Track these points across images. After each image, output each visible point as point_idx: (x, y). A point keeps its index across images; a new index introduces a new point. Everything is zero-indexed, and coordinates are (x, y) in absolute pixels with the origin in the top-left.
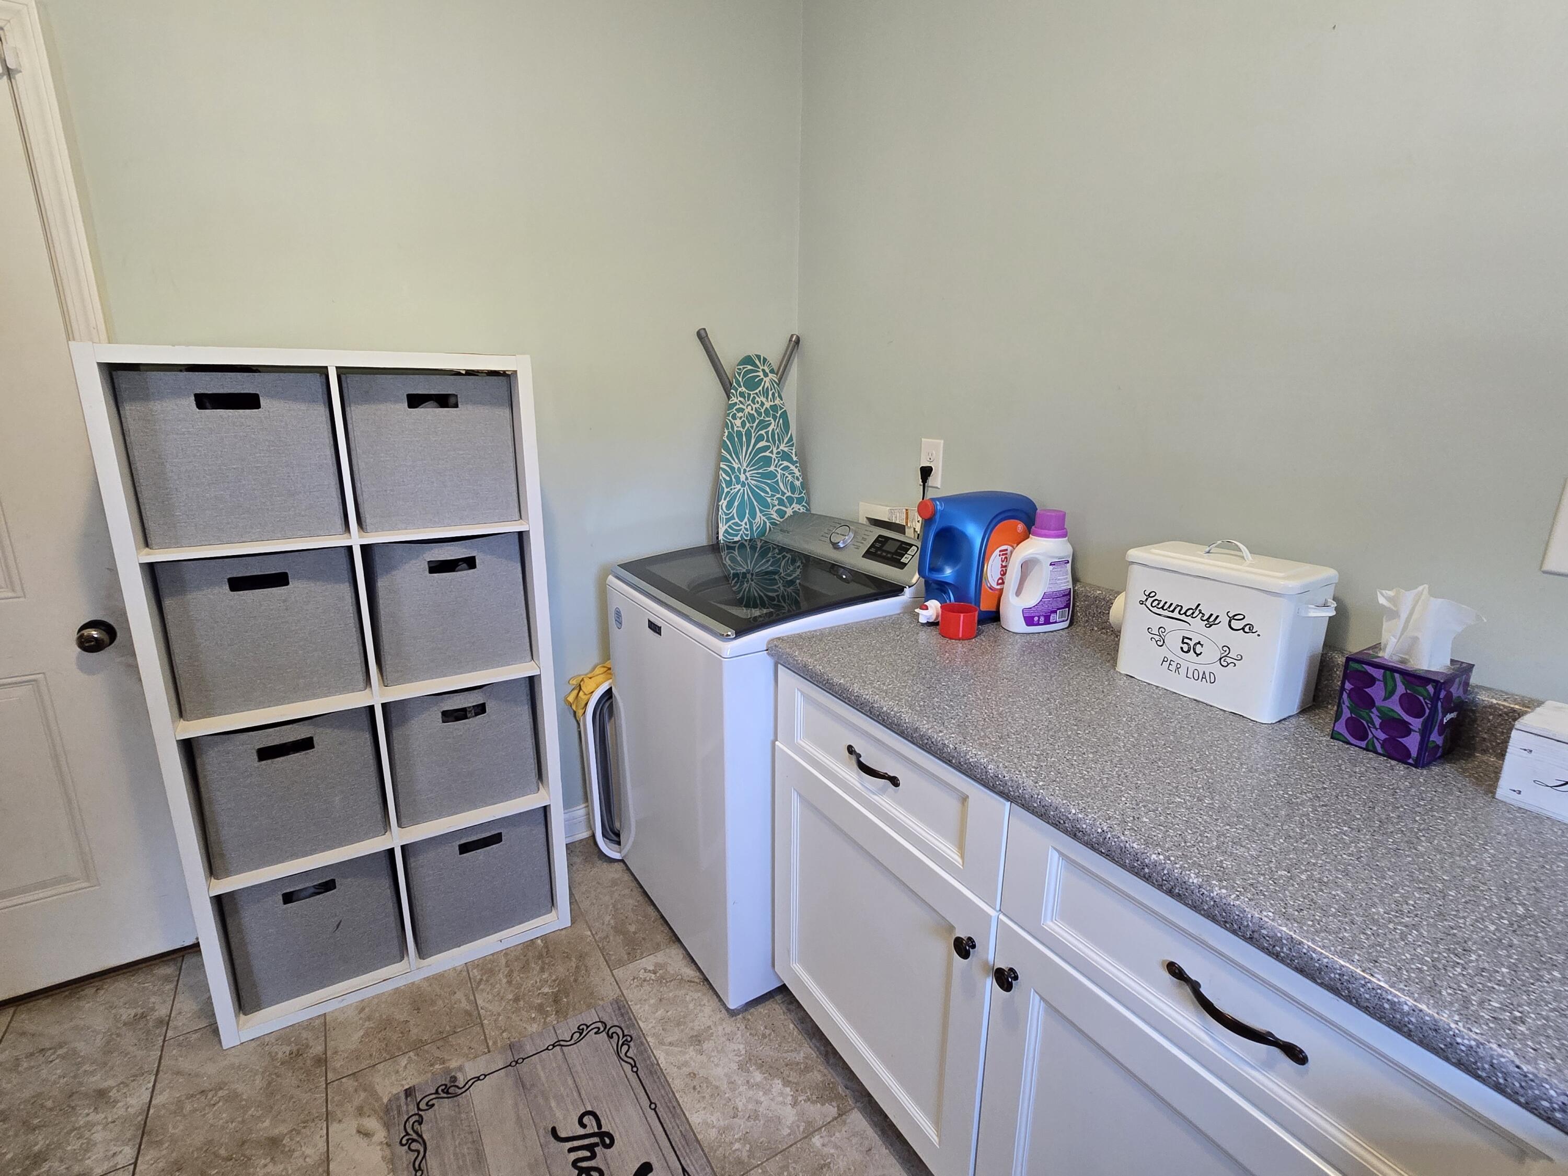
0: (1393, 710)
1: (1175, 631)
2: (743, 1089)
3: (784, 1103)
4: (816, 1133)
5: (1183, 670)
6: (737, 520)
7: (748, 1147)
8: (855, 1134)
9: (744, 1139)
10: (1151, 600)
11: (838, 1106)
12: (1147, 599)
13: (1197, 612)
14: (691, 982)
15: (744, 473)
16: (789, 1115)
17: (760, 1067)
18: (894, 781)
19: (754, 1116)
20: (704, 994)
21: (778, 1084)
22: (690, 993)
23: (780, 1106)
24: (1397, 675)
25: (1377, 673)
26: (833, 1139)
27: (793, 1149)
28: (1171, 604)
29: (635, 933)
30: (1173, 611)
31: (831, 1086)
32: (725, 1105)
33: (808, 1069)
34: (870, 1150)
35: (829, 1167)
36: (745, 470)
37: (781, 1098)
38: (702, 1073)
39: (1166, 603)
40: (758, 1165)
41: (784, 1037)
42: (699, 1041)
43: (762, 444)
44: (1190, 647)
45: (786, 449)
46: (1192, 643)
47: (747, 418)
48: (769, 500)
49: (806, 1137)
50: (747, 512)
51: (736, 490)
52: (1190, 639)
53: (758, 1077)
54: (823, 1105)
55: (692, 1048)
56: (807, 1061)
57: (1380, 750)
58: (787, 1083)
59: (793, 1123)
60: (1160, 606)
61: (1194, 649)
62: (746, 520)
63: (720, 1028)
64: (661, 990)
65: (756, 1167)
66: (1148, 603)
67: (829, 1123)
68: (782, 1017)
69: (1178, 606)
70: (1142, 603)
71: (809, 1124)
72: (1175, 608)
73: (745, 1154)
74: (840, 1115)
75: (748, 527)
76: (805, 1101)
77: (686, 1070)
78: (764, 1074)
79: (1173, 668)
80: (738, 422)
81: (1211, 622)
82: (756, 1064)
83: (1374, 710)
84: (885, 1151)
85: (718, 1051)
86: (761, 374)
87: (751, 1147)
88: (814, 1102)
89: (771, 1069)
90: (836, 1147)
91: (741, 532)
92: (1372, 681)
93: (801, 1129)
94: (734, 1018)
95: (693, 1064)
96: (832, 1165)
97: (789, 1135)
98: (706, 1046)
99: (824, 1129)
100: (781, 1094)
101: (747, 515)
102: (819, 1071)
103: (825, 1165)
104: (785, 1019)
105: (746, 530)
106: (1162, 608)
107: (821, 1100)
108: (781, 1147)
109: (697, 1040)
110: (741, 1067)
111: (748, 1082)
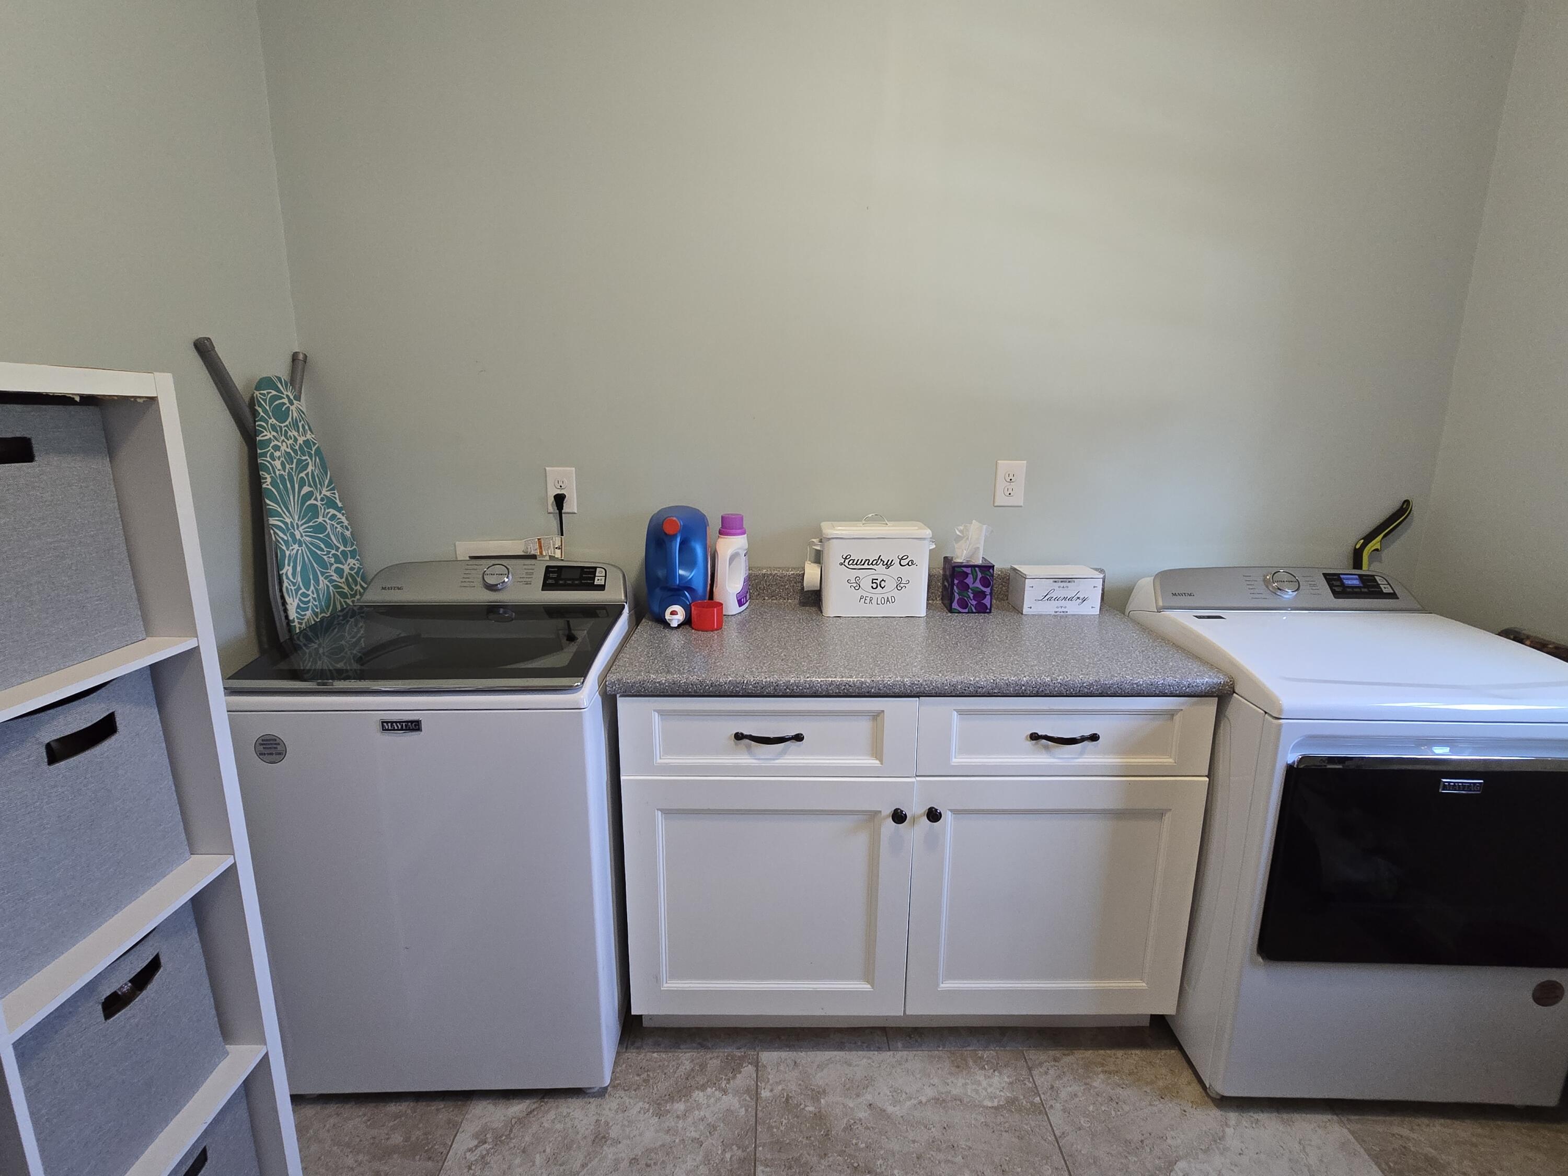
0: (978, 588)
1: (866, 577)
2: (681, 1124)
3: (719, 1099)
4: (759, 1090)
5: (874, 601)
6: (303, 590)
7: (735, 1147)
8: (778, 1064)
9: (726, 1147)
10: (848, 561)
11: (749, 1063)
12: (844, 562)
13: (880, 560)
14: (531, 1112)
15: (298, 528)
16: (731, 1101)
17: (671, 1099)
18: (799, 738)
19: (712, 1128)
20: (557, 1107)
21: (698, 1096)
22: (544, 1119)
23: (719, 1104)
24: (977, 569)
25: (968, 570)
26: (771, 1081)
27: (760, 1114)
28: (862, 560)
29: (407, 1139)
30: (863, 564)
31: (730, 1058)
32: (685, 1147)
33: (703, 1066)
34: (795, 1063)
35: (791, 1097)
36: (297, 524)
37: (712, 1099)
38: (638, 1151)
39: (858, 560)
40: (755, 1147)
41: (660, 1066)
42: (604, 1137)
43: (306, 489)
44: (877, 584)
45: (328, 494)
46: (878, 582)
47: (285, 458)
48: (325, 557)
49: (757, 1099)
50: (311, 577)
51: (295, 551)
52: (877, 579)
53: (680, 1107)
54: (740, 1072)
55: (605, 1148)
56: (695, 1062)
57: (974, 611)
58: (703, 1088)
59: (740, 1102)
60: (855, 562)
61: (880, 585)
62: (312, 587)
63: (606, 1112)
64: (512, 1145)
65: (756, 1150)
66: (846, 563)
67: (757, 1076)
68: (642, 1056)
69: (866, 560)
70: (841, 564)
71: (748, 1091)
72: (865, 562)
73: (739, 1153)
74: (757, 1066)
75: (315, 596)
76: (727, 1083)
77: (624, 1165)
78: (680, 1100)
79: (867, 601)
80: (277, 464)
81: (888, 565)
82: (667, 1102)
83: (970, 590)
84: (803, 1054)
85: (628, 1126)
86: (286, 401)
87: (737, 1145)
88: (734, 1077)
89: (682, 1091)
90: (778, 1083)
91: (310, 604)
92: (967, 575)
93: (748, 1098)
94: (607, 1096)
95: (623, 1155)
96: (790, 1094)
97: (747, 1110)
98: (613, 1133)
99: (759, 1083)
100: (709, 1097)
101: (312, 581)
102: (711, 1059)
103: (787, 1099)
104: (645, 1056)
105: (314, 599)
106: (856, 564)
107: (736, 1070)
108: (752, 1121)
109: (600, 1138)
110: (660, 1116)
111: (678, 1117)
